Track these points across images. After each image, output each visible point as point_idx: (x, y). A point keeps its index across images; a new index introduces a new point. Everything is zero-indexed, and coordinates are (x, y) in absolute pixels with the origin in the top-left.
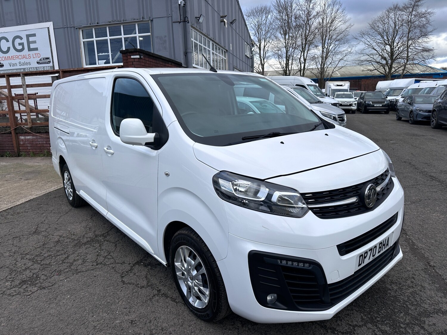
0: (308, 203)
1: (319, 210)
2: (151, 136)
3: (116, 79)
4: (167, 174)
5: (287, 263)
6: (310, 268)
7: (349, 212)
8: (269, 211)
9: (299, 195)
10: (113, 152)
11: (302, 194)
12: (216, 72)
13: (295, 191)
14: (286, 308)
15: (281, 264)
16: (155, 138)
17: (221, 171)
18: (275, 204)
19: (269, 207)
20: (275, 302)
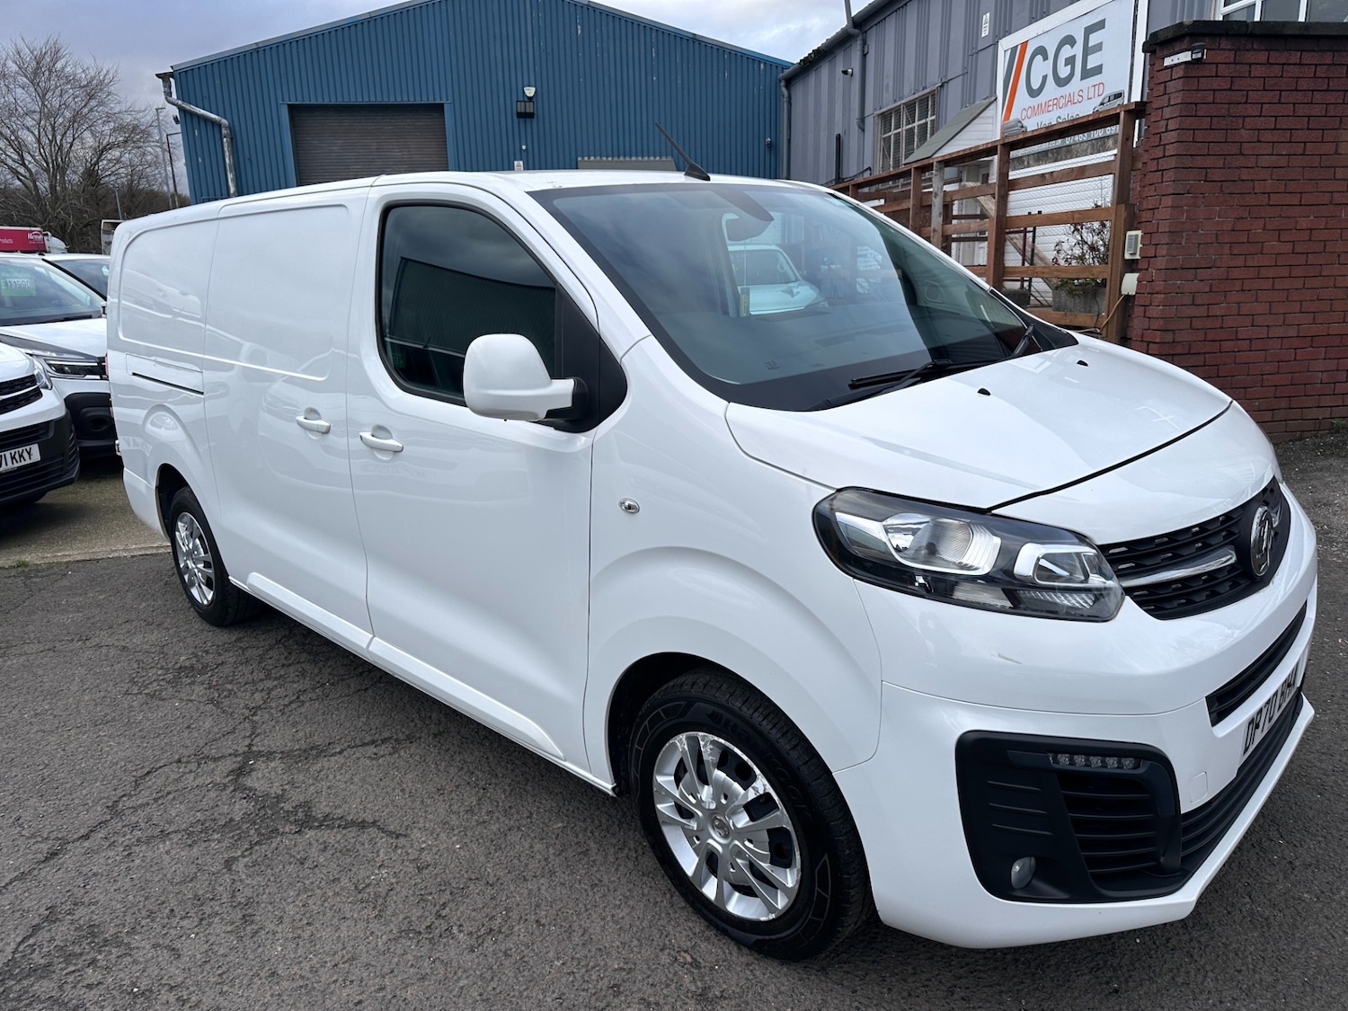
0: (1121, 575)
1: (1145, 592)
2: (563, 389)
3: (387, 210)
4: (629, 507)
5: (1072, 762)
6: (1141, 771)
7: (1190, 602)
8: (1008, 604)
9: (1091, 552)
10: (401, 445)
11: (1104, 549)
12: (708, 179)
13: (1082, 538)
14: (1065, 896)
15: (1056, 766)
16: (576, 396)
17: (839, 490)
18: (1027, 584)
19: (1010, 595)
20: (1031, 881)
